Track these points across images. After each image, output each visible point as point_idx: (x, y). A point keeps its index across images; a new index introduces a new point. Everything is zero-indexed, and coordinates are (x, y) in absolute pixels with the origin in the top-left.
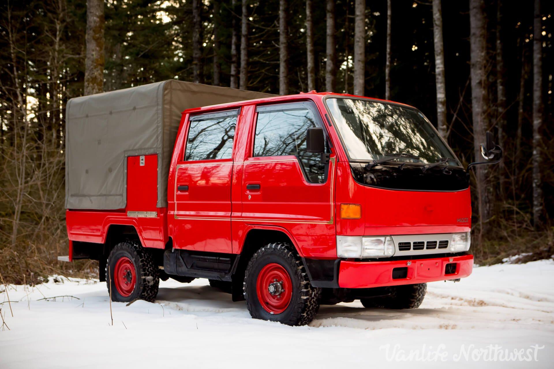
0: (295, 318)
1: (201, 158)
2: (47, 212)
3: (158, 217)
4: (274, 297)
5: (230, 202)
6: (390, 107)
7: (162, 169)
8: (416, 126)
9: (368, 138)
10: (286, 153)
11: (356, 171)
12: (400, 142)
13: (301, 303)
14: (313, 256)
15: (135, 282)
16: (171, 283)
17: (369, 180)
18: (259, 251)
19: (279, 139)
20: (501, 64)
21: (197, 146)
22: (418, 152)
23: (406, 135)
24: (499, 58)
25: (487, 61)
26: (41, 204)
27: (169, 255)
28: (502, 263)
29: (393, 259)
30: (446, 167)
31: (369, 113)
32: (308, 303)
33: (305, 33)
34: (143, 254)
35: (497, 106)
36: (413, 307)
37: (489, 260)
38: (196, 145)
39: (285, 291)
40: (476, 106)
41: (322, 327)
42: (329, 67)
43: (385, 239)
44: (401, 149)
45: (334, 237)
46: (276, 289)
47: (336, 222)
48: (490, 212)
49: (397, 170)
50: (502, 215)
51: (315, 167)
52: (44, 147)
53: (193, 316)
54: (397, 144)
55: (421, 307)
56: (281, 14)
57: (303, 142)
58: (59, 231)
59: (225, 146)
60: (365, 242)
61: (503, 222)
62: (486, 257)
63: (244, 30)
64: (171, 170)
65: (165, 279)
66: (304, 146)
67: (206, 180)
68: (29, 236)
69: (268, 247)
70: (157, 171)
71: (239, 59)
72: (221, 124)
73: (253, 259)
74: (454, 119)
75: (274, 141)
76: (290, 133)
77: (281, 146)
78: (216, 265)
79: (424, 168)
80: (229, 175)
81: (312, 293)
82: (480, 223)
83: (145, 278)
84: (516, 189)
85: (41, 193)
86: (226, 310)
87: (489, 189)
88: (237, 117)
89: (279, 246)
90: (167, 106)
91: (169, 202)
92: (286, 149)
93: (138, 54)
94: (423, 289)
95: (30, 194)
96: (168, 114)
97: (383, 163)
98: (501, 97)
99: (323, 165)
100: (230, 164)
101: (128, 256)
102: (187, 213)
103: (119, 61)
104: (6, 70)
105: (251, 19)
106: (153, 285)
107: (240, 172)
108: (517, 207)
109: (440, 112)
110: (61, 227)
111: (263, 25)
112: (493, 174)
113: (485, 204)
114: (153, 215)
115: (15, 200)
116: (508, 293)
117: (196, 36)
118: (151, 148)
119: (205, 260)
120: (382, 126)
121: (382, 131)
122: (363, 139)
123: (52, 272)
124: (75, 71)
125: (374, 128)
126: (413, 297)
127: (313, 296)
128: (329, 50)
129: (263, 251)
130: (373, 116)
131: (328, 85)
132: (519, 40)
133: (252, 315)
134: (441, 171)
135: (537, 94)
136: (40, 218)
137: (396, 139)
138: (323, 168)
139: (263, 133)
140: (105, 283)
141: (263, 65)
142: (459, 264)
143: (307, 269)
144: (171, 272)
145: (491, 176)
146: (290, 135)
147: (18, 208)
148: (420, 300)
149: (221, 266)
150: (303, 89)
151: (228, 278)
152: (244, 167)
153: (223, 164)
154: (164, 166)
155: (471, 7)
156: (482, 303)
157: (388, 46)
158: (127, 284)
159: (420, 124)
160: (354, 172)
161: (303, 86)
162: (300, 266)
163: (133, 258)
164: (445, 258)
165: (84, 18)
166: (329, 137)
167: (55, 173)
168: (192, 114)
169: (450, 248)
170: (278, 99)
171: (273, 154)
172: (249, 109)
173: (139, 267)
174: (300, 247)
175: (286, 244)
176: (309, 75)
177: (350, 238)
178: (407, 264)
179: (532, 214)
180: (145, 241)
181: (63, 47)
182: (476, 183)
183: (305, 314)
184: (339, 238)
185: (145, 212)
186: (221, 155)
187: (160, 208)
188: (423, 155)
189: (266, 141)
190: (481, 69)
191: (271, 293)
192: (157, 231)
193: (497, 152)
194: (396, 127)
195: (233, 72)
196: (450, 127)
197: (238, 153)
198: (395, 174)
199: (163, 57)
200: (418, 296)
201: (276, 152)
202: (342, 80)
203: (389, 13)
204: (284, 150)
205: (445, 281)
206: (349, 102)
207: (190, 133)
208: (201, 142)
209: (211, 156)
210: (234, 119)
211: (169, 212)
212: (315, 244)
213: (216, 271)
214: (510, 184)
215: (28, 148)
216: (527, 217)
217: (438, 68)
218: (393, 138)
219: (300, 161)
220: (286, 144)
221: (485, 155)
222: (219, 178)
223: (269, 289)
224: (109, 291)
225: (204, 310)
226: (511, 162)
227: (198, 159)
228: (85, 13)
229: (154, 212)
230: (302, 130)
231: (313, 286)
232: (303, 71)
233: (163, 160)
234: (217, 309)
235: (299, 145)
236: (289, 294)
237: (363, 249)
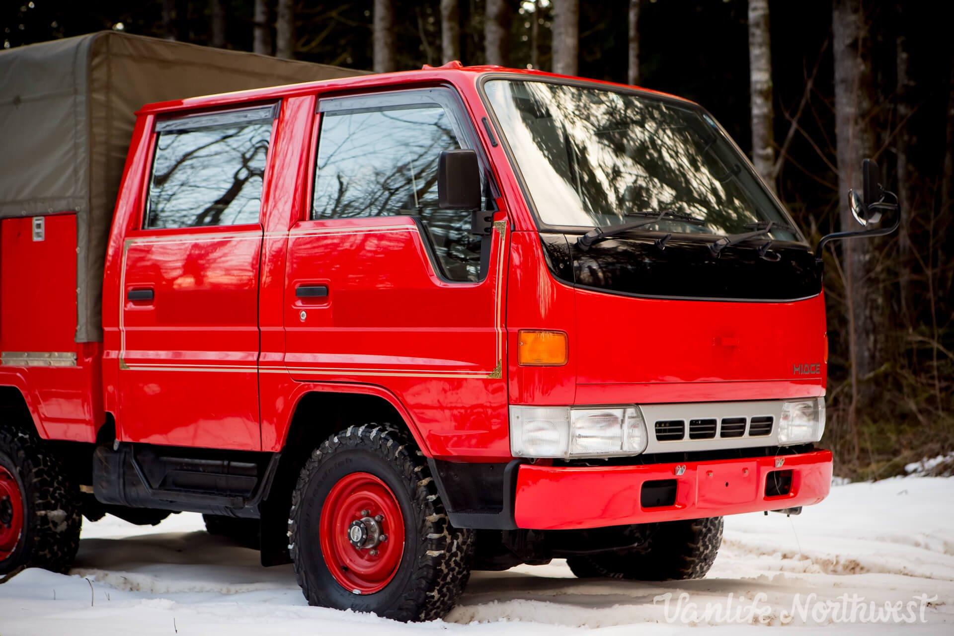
0: (412, 603)
1: (183, 223)
3: (78, 365)
4: (361, 553)
5: (255, 329)
6: (637, 103)
7: (88, 249)
8: (700, 148)
9: (586, 178)
10: (389, 210)
11: (553, 252)
12: (662, 186)
13: (427, 566)
14: (455, 454)
15: (20, 524)
16: (109, 528)
17: (585, 274)
18: (327, 443)
19: (373, 178)
21: (174, 195)
22: (705, 210)
23: (677, 172)
27: (106, 458)
28: (905, 474)
29: (643, 460)
30: (768, 244)
31: (587, 118)
32: (443, 567)
34: (40, 456)
35: (895, 100)
36: (690, 576)
37: (874, 466)
38: (170, 193)
39: (387, 538)
40: (844, 101)
41: (476, 622)
43: (624, 413)
44: (662, 202)
45: (504, 411)
46: (367, 534)
47: (507, 376)
48: (877, 354)
49: (652, 251)
50: (904, 362)
51: (461, 245)
53: (165, 603)
54: (655, 191)
55: (710, 575)
57: (429, 184)
59: (241, 193)
60: (578, 419)
61: (908, 378)
62: (867, 461)
64: (111, 251)
65: (95, 517)
66: (432, 195)
67: (195, 277)
69: (348, 434)
70: (75, 256)
72: (229, 140)
73: (312, 464)
74: (791, 132)
75: (363, 182)
76: (400, 164)
77: (379, 194)
78: (222, 481)
79: (716, 245)
80: (253, 266)
81: (452, 543)
82: (853, 380)
83: (46, 515)
86: (245, 587)
87: (875, 301)
88: (272, 124)
89: (374, 431)
90: (100, 97)
91: (106, 329)
92: (390, 203)
94: (713, 532)
96: (102, 114)
97: (620, 235)
99: (479, 238)
100: (256, 236)
101: (3, 463)
102: (151, 354)
106: (66, 530)
107: (279, 256)
108: (938, 342)
109: (758, 117)
112: (882, 263)
113: (864, 336)
114: (65, 360)
116: (917, 545)
118: (60, 198)
119: (195, 468)
120: (619, 150)
121: (619, 162)
122: (572, 180)
125: (599, 155)
126: (691, 552)
127: (454, 549)
129: (334, 444)
130: (596, 123)
131: (492, 50)
133: (308, 598)
134: (755, 254)
137: (651, 180)
138: (478, 249)
139: (334, 163)
142: (798, 473)
143: (440, 486)
144: (111, 499)
145: (879, 268)
146: (401, 170)
148: (708, 560)
149: (235, 482)
150: (430, 60)
151: (250, 511)
152: (290, 244)
153: (238, 236)
154: (94, 243)
156: (854, 567)
159: (706, 143)
160: (551, 256)
161: (430, 52)
162: (424, 477)
163: (16, 466)
164: (768, 459)
166: (492, 174)
168: (160, 117)
169: (778, 434)
170: (370, 80)
171: (359, 213)
172: (299, 107)
173: (30, 489)
174: (425, 435)
175: (390, 426)
176: (445, 25)
177: (541, 412)
178: (674, 472)
180: (46, 424)
182: (843, 287)
183: (435, 594)
184: (515, 411)
185: (47, 354)
186: (233, 217)
187: (84, 344)
188: (715, 217)
189: (341, 184)
190: (855, 11)
191: (354, 545)
192: (75, 400)
193: (889, 207)
194: (652, 151)
195: (259, 17)
196: (783, 152)
197: (275, 212)
198: (647, 260)
200: (702, 549)
201: (366, 208)
202: (525, 38)
204: (386, 203)
205: (766, 513)
206: (540, 91)
207: (156, 161)
208: (182, 185)
209: (208, 219)
210: (264, 128)
211: (105, 352)
212: (459, 427)
213: (222, 495)
214: (924, 286)
217: (755, 9)
218: (646, 178)
219: (424, 230)
220: (389, 189)
221: (860, 214)
222: (228, 271)
223: (349, 534)
225: (191, 590)
226: (926, 235)
227: (175, 226)
229: (69, 354)
230: (429, 158)
231: (455, 526)
232: (430, 15)
233: (90, 226)
234: (224, 587)
235: (421, 193)
236: (397, 546)
237: (572, 437)
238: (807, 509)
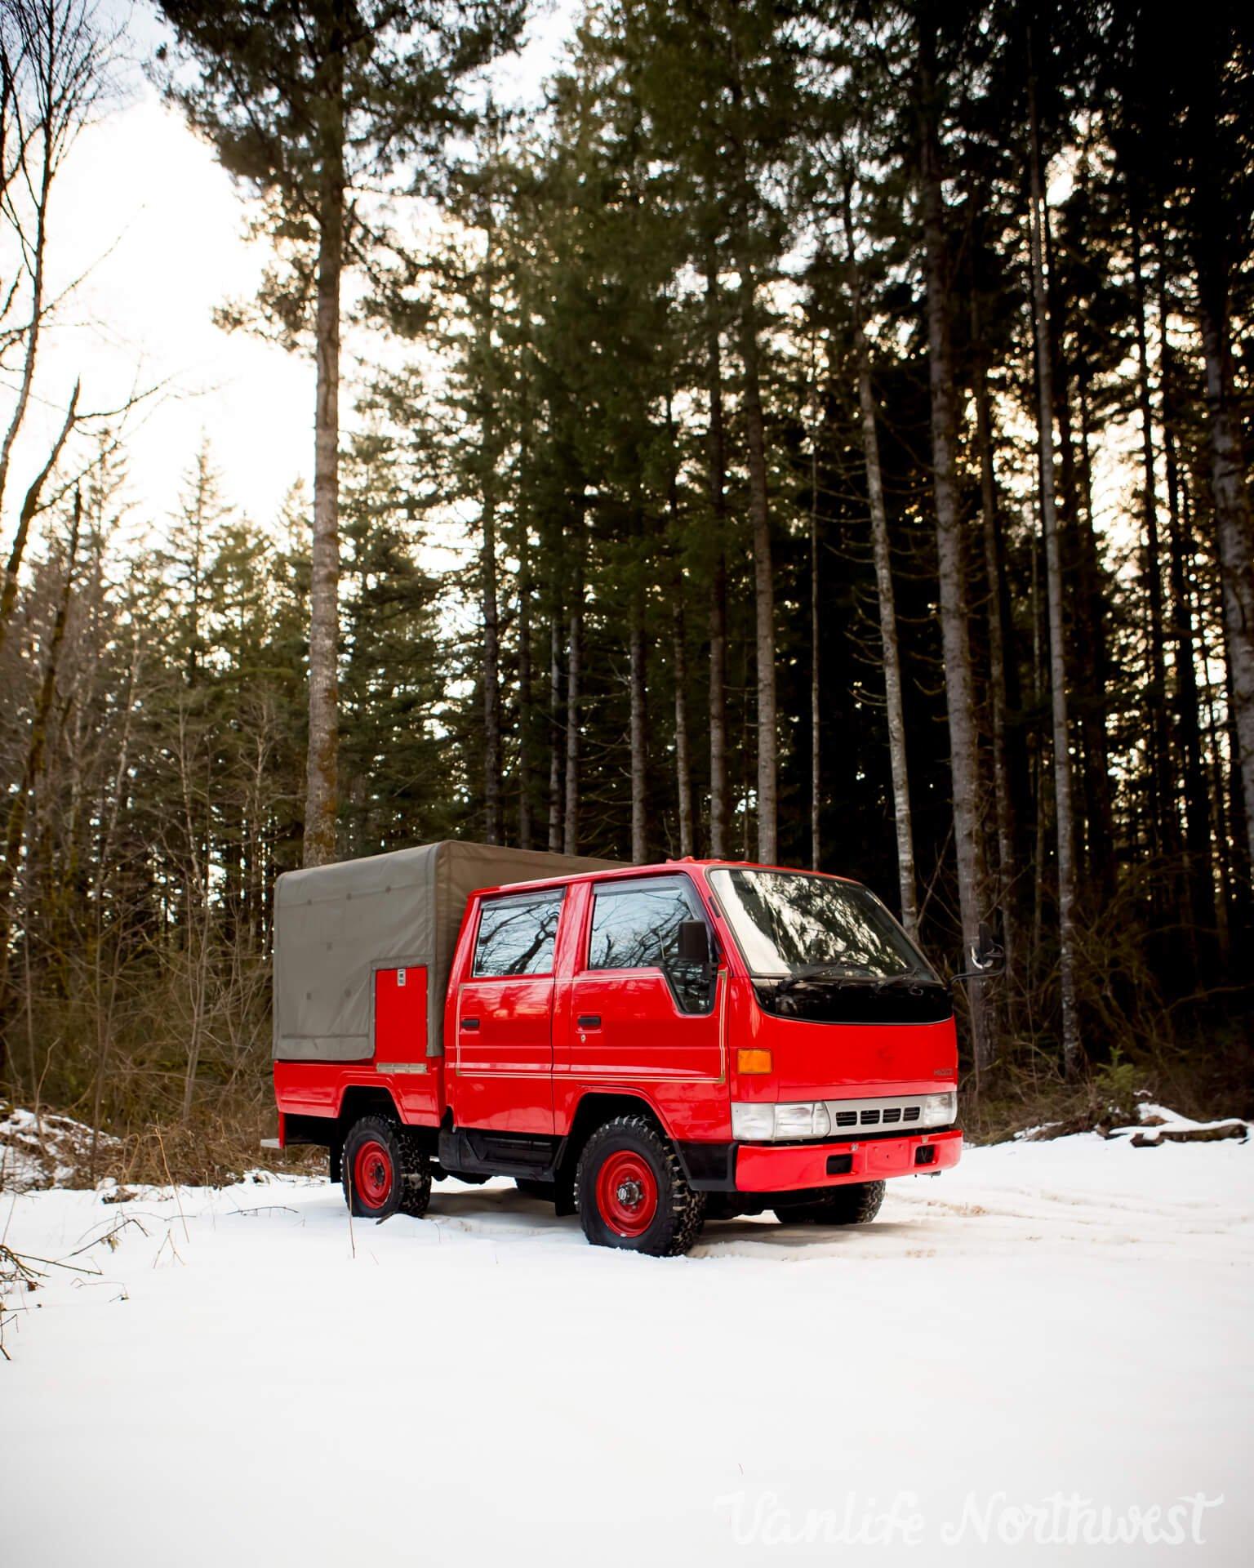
0: (662, 1243)
1: (498, 972)
2: (240, 1062)
3: (428, 1072)
4: (627, 1208)
5: (549, 1047)
6: (818, 883)
7: (435, 990)
8: (862, 912)
9: (782, 934)
10: (644, 962)
11: (763, 993)
12: (836, 939)
13: (673, 1217)
14: (692, 1137)
15: (390, 1183)
16: (451, 1185)
17: (784, 1007)
18: (601, 1129)
19: (633, 938)
20: (1004, 803)
21: (494, 950)
22: (866, 956)
23: (846, 928)
24: (1000, 794)
25: (981, 799)
26: (231, 1049)
27: (447, 1138)
28: (1014, 1139)
29: (827, 1140)
30: (914, 983)
31: (782, 892)
32: (685, 1218)
33: (675, 752)
34: (403, 1136)
35: (999, 873)
36: (862, 1220)
37: (991, 1135)
38: (491, 949)
39: (644, 1197)
40: (964, 874)
42: (717, 808)
43: (814, 1106)
44: (837, 952)
45: (727, 1104)
46: (630, 1194)
47: (729, 1078)
48: (993, 1053)
49: (831, 990)
50: (1009, 1058)
51: (694, 985)
52: (236, 950)
53: (487, 1242)
54: (831, 943)
55: (876, 1220)
56: (634, 721)
57: (673, 942)
58: (260, 1095)
59: (540, 950)
60: (780, 1112)
61: (1014, 1070)
62: (986, 1130)
63: (571, 748)
64: (450, 991)
65: (441, 1178)
66: (675, 949)
67: (508, 1010)
68: (212, 1103)
69: (616, 1123)
70: (426, 995)
71: (564, 797)
72: (533, 913)
73: (591, 1144)
74: (928, 896)
75: (625, 940)
76: (652, 927)
77: (637, 949)
78: (528, 1155)
79: (878, 984)
80: (547, 1001)
81: (691, 1201)
82: (976, 1071)
83: (407, 1177)
84: (1036, 1013)
85: (231, 1029)
87: (989, 1015)
88: (561, 901)
89: (634, 1122)
90: (443, 886)
91: (447, 1047)
93: (392, 792)
94: (878, 1189)
95: (212, 1031)
96: (445, 897)
97: (807, 979)
98: (1005, 858)
99: (707, 981)
100: (550, 982)
101: (378, 1140)
103: (361, 804)
104: (175, 821)
105: (583, 730)
106: (421, 1188)
107: (567, 994)
108: (1035, 1045)
109: (904, 886)
110: (263, 1087)
111: (603, 741)
113: (983, 1040)
114: (419, 1069)
115: (188, 1042)
116: (1022, 1192)
117: (491, 760)
118: (415, 956)
120: (805, 912)
121: (805, 921)
122: (773, 936)
123: (249, 1165)
124: (288, 821)
125: (791, 917)
126: (863, 1204)
127: (692, 1205)
128: (716, 781)
129: (606, 1129)
130: (788, 896)
131: (715, 846)
132: (1032, 762)
133: (589, 1238)
134: (906, 990)
135: (1064, 853)
136: (230, 1071)
137: (828, 934)
138: (707, 988)
139: (605, 926)
140: (340, 1186)
141: (605, 808)
142: (938, 1147)
143: (682, 1160)
144: (452, 1166)
145: (992, 992)
146: (654, 932)
147: (192, 1056)
148: (874, 1209)
149: (536, 1156)
150: (671, 852)
151: (548, 1176)
152: (574, 986)
153: (536, 982)
154: (439, 986)
155: (951, 709)
156: (978, 1211)
157: (815, 773)
158: (377, 1187)
159: (867, 909)
160: (759, 995)
162: (671, 1154)
163: (387, 1143)
164: (915, 1137)
165: (304, 734)
166: (716, 936)
167: (255, 995)
168: (484, 899)
169: (923, 1119)
170: (629, 871)
171: (623, 964)
172: (582, 888)
173: (396, 1159)
174: (669, 1122)
175: (646, 1117)
176: (683, 824)
177: (753, 1107)
178: (850, 1149)
179: (1062, 1057)
180: (407, 1114)
181: (269, 782)
182: (968, 1007)
183: (679, 1237)
184: (735, 1106)
185: (406, 1065)
186: (534, 966)
187: (432, 1058)
188: (874, 961)
189: (610, 942)
190: (970, 811)
191: (621, 1202)
192: (426, 1097)
193: (998, 955)
194: (828, 913)
195: (553, 820)
196: (923, 908)
197: (563, 963)
198: (828, 997)
199: (434, 795)
200: (870, 1201)
201: (627, 960)
202: (739, 830)
203: (815, 719)
204: (642, 956)
205: (916, 1176)
206: (749, 876)
207: (481, 928)
208: (499, 944)
209: (517, 968)
210: (556, 904)
211: (446, 1063)
212: (694, 1117)
213: (528, 1165)
214: (1023, 1004)
215: (210, 954)
216: (1054, 1061)
217: (900, 810)
218: (824, 932)
219: (668, 976)
220: (645, 946)
221: (978, 961)
222: (531, 1005)
223: (617, 1194)
224: (347, 1199)
226: (1024, 969)
227: (495, 973)
228: (307, 724)
229: (422, 1065)
230: (672, 922)
231: (692, 1189)
232: (672, 816)
233: (436, 975)
234: (530, 1229)
235: (668, 949)
236: (652, 1202)
237: (776, 1125)
238: (946, 1172)
